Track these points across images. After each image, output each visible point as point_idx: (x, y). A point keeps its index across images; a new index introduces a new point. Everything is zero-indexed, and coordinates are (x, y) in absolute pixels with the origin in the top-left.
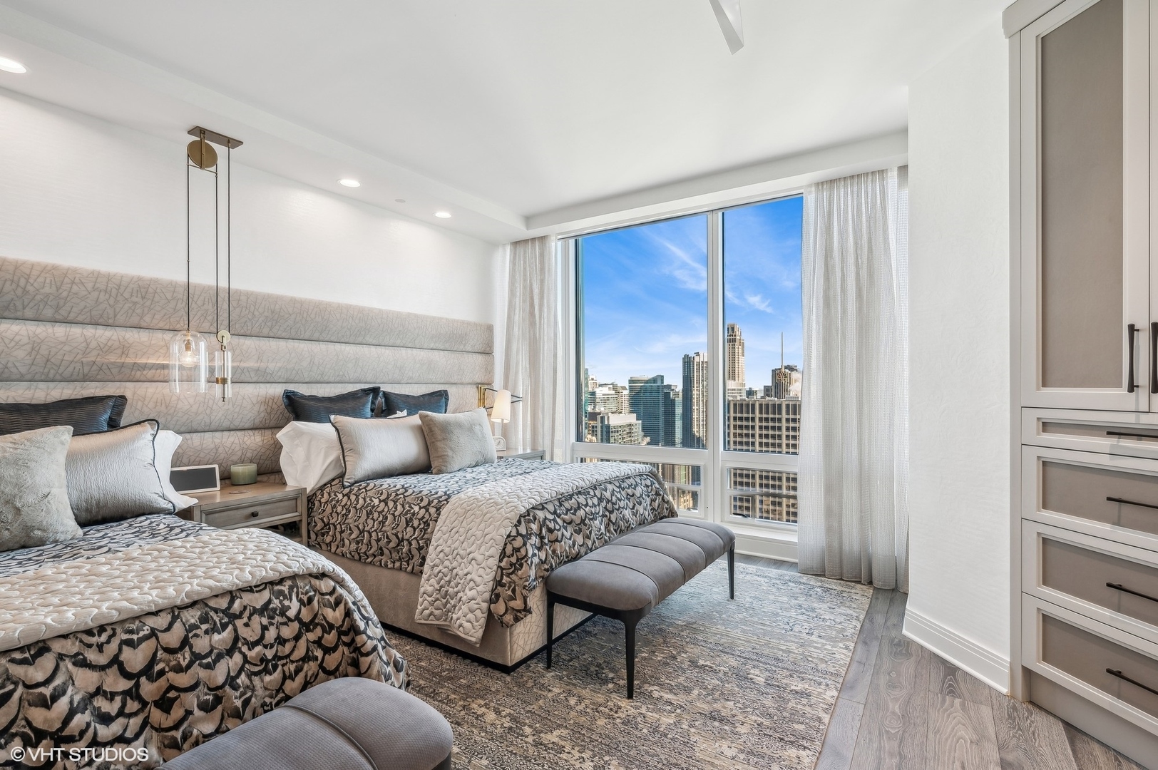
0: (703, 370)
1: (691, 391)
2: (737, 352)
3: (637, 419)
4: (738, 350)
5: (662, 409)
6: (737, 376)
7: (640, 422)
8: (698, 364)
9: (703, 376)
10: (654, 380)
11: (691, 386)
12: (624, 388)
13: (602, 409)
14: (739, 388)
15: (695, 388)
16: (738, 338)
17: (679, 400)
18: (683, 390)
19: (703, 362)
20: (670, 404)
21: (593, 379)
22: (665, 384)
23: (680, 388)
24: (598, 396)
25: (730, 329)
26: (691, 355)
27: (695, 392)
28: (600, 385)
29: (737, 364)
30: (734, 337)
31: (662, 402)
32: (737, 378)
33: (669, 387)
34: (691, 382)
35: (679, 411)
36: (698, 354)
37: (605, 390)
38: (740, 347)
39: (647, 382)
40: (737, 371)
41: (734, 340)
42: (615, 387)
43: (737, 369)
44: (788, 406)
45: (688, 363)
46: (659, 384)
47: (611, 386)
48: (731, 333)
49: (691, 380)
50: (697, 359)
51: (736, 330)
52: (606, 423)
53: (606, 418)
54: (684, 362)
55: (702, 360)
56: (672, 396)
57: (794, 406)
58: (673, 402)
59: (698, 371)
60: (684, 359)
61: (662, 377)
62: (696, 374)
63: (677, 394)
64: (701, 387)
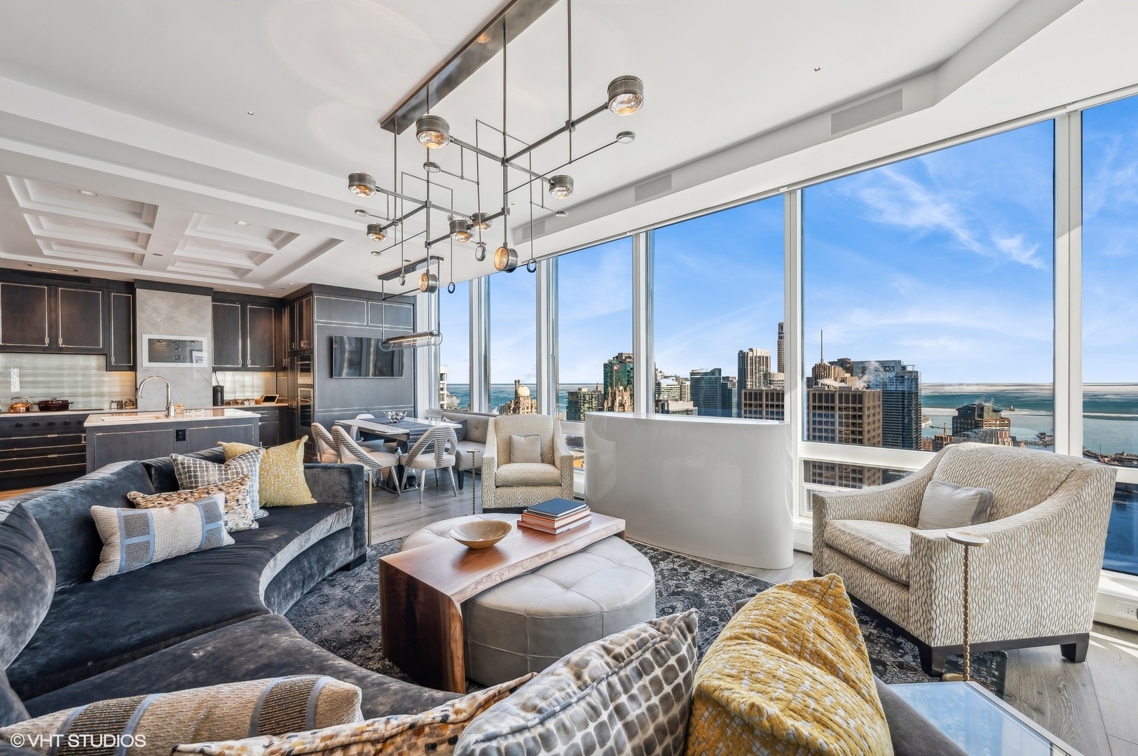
0: (756, 363)
1: (745, 382)
5: (719, 398)
7: (698, 408)
8: (752, 359)
9: (756, 369)
10: (713, 372)
11: (745, 378)
12: (687, 379)
13: (666, 397)
15: (749, 380)
17: (735, 390)
18: (738, 381)
19: (756, 357)
20: (726, 392)
21: (661, 372)
22: (723, 375)
23: (737, 379)
24: (663, 386)
26: (746, 350)
27: (749, 383)
28: (666, 377)
31: (719, 391)
33: (727, 378)
34: (745, 374)
35: (735, 399)
36: (751, 350)
37: (669, 381)
39: (706, 374)
42: (677, 378)
45: (742, 357)
46: (717, 376)
47: (674, 378)
49: (745, 372)
50: (750, 354)
52: (666, 409)
53: (666, 404)
54: (739, 357)
56: (729, 386)
57: (820, 395)
58: (730, 391)
59: (752, 365)
60: (739, 354)
61: (720, 370)
62: (749, 367)
63: (733, 384)
64: (754, 379)
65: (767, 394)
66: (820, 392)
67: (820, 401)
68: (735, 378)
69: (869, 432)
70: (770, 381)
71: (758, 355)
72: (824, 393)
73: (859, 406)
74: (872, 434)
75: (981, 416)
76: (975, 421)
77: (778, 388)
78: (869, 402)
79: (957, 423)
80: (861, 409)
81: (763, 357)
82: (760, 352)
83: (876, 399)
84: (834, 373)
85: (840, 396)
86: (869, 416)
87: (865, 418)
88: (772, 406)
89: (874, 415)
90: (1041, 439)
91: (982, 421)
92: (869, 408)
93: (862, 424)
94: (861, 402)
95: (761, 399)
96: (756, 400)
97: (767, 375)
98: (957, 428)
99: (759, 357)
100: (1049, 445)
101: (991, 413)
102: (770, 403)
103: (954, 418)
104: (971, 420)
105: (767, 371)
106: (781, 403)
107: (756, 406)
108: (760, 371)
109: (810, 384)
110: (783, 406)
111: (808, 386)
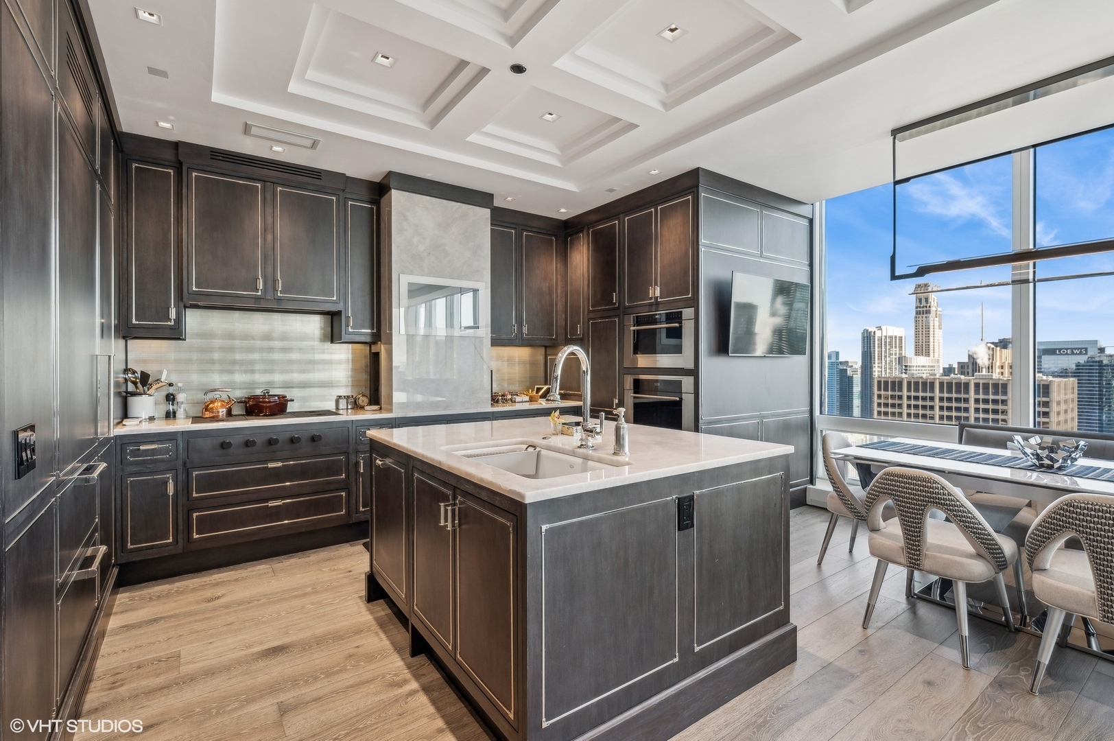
0: (885, 345)
1: (871, 368)
2: (932, 324)
4: (934, 321)
5: (836, 387)
6: (931, 351)
8: (880, 339)
9: (885, 352)
10: (829, 356)
11: (871, 363)
14: (932, 364)
15: (876, 365)
16: (933, 309)
17: (857, 378)
18: (862, 367)
19: (886, 337)
20: (846, 382)
22: (840, 360)
23: (860, 364)
25: (924, 300)
26: (872, 329)
27: (876, 369)
29: (931, 338)
30: (928, 309)
31: (836, 378)
32: (931, 354)
33: (847, 363)
34: (871, 358)
35: (857, 389)
36: (879, 328)
38: (937, 319)
40: (931, 346)
41: (928, 312)
43: (932, 343)
44: (977, 385)
45: (868, 338)
46: (834, 360)
48: (924, 303)
49: (871, 356)
50: (878, 334)
51: (931, 300)
54: (863, 338)
55: (884, 334)
56: (849, 373)
57: (986, 385)
58: (850, 379)
59: (880, 347)
60: (863, 333)
61: (837, 353)
62: (876, 349)
63: (855, 371)
64: (883, 364)
65: (909, 383)
66: (985, 381)
67: (986, 391)
68: (856, 363)
70: (906, 366)
71: (890, 334)
72: (991, 382)
77: (924, 376)
78: (1059, 396)
81: (896, 337)
82: (891, 330)
83: (1070, 390)
84: (1001, 356)
87: (1053, 415)
88: (916, 398)
92: (1059, 403)
95: (900, 389)
96: (893, 390)
97: (901, 360)
99: (891, 337)
102: (913, 394)
105: (900, 354)
106: (928, 394)
107: (893, 397)
108: (891, 354)
109: (966, 370)
110: (932, 399)
111: (962, 373)
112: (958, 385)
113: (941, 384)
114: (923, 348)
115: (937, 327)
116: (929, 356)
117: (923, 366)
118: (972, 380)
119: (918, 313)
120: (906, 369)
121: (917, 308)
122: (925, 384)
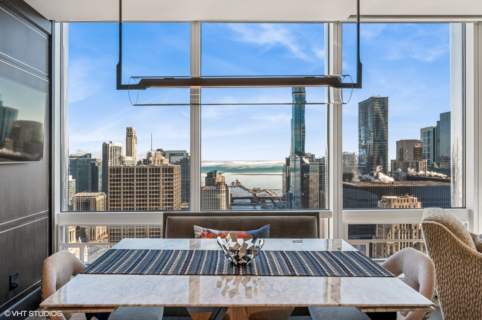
0: (114, 151)
1: (107, 162)
2: (133, 142)
3: (73, 179)
4: (134, 141)
5: (90, 172)
6: (133, 154)
7: (75, 180)
8: (111, 148)
9: (113, 154)
10: (85, 156)
11: (107, 160)
14: (133, 160)
15: (109, 161)
16: (134, 135)
17: (100, 167)
18: (103, 162)
19: (114, 147)
20: (95, 170)
22: (93, 158)
23: (101, 160)
25: (130, 130)
26: (107, 143)
27: (109, 163)
29: (133, 148)
30: (132, 134)
31: (90, 168)
32: (133, 155)
33: (95, 160)
34: (107, 157)
35: (100, 173)
36: (111, 142)
38: (135, 139)
39: (81, 157)
40: (133, 152)
41: (132, 136)
43: (133, 151)
44: (150, 169)
45: (105, 147)
46: (88, 158)
48: (130, 132)
49: (107, 156)
50: (110, 145)
51: (133, 131)
54: (103, 147)
55: (113, 145)
56: (96, 165)
57: (153, 169)
58: (97, 168)
59: (111, 151)
60: (103, 145)
61: (90, 155)
62: (109, 153)
63: (99, 164)
64: (113, 160)
65: (123, 169)
66: (153, 167)
67: (153, 172)
68: (100, 160)
69: (176, 187)
70: (122, 161)
71: (115, 145)
72: (155, 168)
73: (172, 174)
74: (177, 188)
75: (215, 176)
76: (214, 178)
77: (130, 165)
78: (176, 172)
79: (207, 180)
80: (172, 176)
81: (118, 147)
82: (116, 144)
83: (179, 170)
84: (158, 156)
85: (163, 169)
86: (176, 179)
87: (174, 180)
88: (127, 176)
89: (178, 178)
90: (233, 184)
91: (216, 178)
92: (176, 175)
93: (173, 183)
94: (172, 172)
96: (116, 173)
97: (121, 158)
98: (207, 182)
99: (116, 147)
100: (235, 187)
101: (219, 175)
103: (206, 177)
104: (212, 178)
105: (120, 155)
106: (132, 174)
107: (117, 176)
108: (116, 155)
109: (146, 163)
110: (133, 176)
111: (145, 164)
112: (143, 169)
113: (137, 169)
114: (129, 153)
115: (135, 143)
116: (131, 156)
117: (130, 161)
118: (148, 167)
119: (127, 136)
120: (122, 162)
121: (127, 133)
122: (130, 169)
